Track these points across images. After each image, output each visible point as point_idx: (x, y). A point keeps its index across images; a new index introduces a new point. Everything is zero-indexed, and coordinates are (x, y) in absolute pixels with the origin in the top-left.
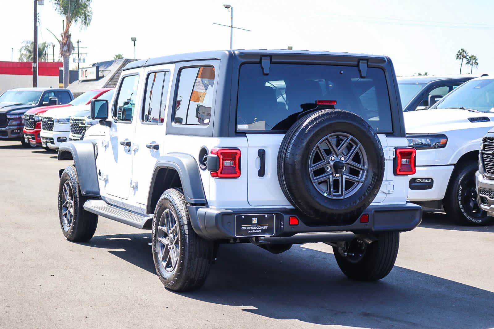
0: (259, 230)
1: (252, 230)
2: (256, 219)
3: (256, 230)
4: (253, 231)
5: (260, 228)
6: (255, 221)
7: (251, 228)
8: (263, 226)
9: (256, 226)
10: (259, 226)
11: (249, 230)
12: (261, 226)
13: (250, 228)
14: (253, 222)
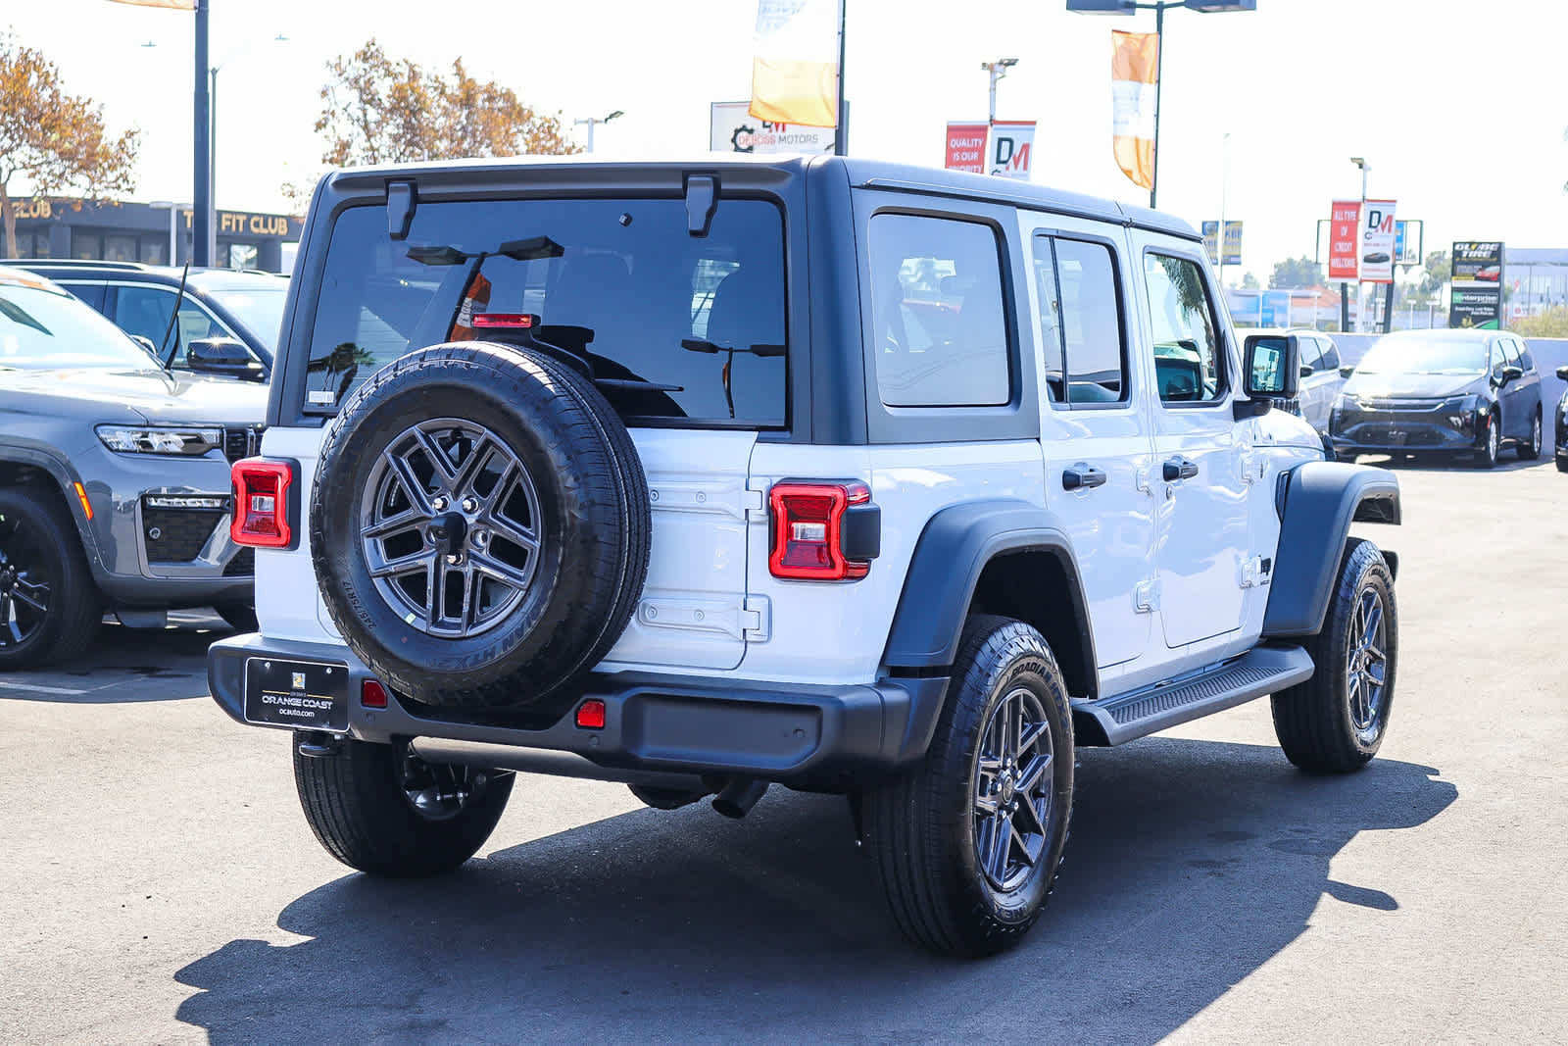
0: (309, 709)
1: (292, 708)
2: (304, 675)
3: (301, 708)
4: (295, 713)
5: (312, 704)
6: (299, 681)
7: (290, 701)
8: (321, 700)
9: (303, 698)
10: (310, 698)
11: (284, 707)
12: (316, 700)
13: (285, 700)
14: (296, 685)
